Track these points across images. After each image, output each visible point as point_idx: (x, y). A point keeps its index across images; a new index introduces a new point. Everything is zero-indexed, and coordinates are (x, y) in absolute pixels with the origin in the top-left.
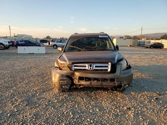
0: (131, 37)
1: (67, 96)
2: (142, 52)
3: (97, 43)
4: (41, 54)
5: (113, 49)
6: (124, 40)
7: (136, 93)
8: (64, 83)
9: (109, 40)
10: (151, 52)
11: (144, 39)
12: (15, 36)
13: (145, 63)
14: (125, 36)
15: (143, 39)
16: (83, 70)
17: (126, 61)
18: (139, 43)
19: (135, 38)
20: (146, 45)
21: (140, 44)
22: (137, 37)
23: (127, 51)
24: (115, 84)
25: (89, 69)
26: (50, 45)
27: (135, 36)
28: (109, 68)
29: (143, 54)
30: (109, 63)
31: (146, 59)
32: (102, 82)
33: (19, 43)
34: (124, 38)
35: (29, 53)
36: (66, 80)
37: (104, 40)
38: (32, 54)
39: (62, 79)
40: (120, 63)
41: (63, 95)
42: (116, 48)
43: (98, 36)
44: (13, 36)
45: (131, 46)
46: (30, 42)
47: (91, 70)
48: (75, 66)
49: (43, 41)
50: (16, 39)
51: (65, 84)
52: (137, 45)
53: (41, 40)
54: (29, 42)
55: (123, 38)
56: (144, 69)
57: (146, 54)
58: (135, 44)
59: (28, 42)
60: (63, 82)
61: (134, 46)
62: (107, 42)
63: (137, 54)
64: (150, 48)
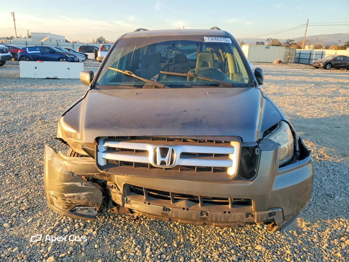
0: (281, 42)
1: (95, 233)
2: (308, 79)
3: (200, 60)
4: (75, 79)
5: (247, 81)
6: (267, 48)
7: (313, 223)
8: (79, 198)
9: (235, 51)
10: (327, 77)
11: (309, 47)
12: (30, 37)
13: (319, 108)
14: (268, 40)
15: (307, 47)
16: (138, 165)
17: (291, 128)
18: (297, 56)
19: (289, 44)
20: (313, 61)
21: (301, 57)
22: (294, 42)
23: (273, 75)
24: (250, 217)
25: (158, 163)
26: (98, 59)
27: (290, 41)
28: (231, 161)
29: (312, 83)
30: (233, 143)
31: (319, 96)
32: (204, 209)
33: (29, 52)
34: (266, 44)
35: (47, 77)
36: (84, 191)
37: (220, 51)
38: (52, 80)
39: (70, 185)
40: (272, 138)
41: (85, 227)
42: (255, 79)
43: (202, 37)
44: (27, 37)
45: (280, 62)
46: (53, 52)
47: (166, 169)
48: (110, 150)
49: (86, 49)
50: (28, 43)
51: (83, 202)
52: (293, 61)
53: (81, 47)
54: (50, 52)
55: (263, 43)
56: (322, 127)
57: (317, 84)
58: (289, 58)
59: (48, 51)
60: (74, 197)
61: (286, 63)
62: (228, 55)
63: (297, 82)
64: (325, 68)
